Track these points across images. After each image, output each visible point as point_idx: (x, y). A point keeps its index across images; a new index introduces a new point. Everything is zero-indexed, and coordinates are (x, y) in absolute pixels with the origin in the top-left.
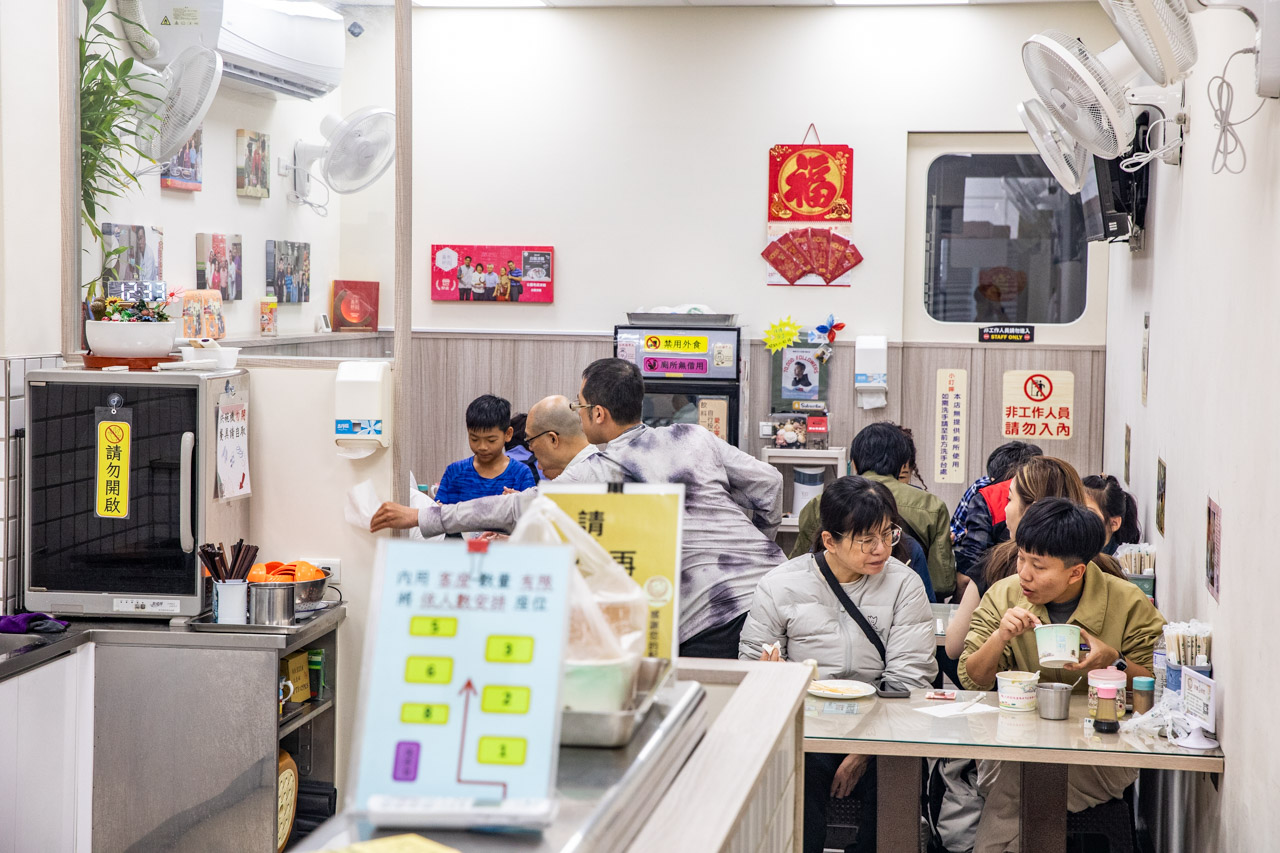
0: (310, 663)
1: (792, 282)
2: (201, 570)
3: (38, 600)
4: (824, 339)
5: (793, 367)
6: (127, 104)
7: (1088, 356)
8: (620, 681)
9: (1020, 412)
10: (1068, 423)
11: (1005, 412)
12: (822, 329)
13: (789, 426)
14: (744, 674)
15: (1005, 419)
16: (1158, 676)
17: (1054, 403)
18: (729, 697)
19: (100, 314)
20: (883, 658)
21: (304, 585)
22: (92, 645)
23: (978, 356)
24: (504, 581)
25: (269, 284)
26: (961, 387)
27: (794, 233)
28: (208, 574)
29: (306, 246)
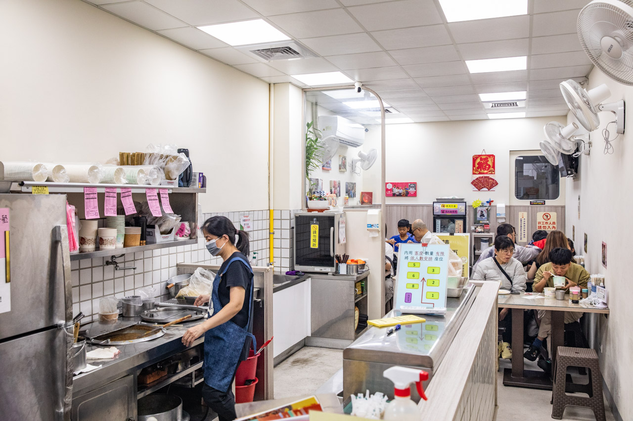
0: (361, 285)
1: (479, 190)
2: (336, 261)
3: (298, 268)
4: (488, 205)
5: (480, 212)
6: (316, 149)
7: (560, 208)
8: (457, 281)
9: (542, 223)
10: (555, 226)
11: (537, 223)
12: (487, 202)
13: (479, 227)
14: (483, 284)
15: (538, 225)
16: (589, 288)
17: (551, 221)
18: (480, 290)
19: (311, 199)
20: (512, 284)
21: (360, 265)
22: (310, 279)
23: (530, 208)
24: (432, 253)
25: (346, 193)
26: (526, 217)
27: (480, 178)
28: (337, 262)
29: (355, 183)
